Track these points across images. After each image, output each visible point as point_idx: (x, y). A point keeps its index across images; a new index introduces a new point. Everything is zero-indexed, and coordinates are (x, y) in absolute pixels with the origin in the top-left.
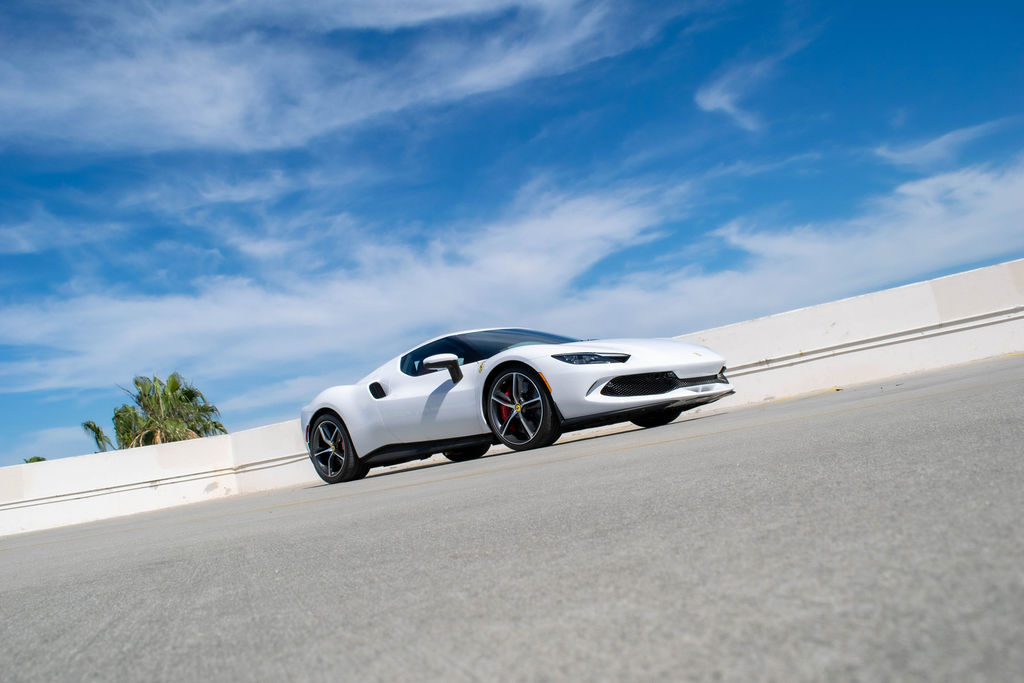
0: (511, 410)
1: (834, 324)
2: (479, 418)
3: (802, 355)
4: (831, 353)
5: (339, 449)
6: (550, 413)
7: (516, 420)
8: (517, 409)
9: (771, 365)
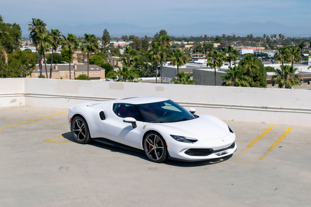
0: (152, 147)
1: (298, 99)
2: (140, 144)
3: (281, 109)
4: (293, 111)
5: (83, 131)
6: (166, 154)
7: (153, 151)
8: (154, 147)
9: (267, 109)
